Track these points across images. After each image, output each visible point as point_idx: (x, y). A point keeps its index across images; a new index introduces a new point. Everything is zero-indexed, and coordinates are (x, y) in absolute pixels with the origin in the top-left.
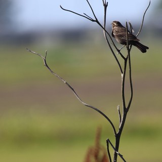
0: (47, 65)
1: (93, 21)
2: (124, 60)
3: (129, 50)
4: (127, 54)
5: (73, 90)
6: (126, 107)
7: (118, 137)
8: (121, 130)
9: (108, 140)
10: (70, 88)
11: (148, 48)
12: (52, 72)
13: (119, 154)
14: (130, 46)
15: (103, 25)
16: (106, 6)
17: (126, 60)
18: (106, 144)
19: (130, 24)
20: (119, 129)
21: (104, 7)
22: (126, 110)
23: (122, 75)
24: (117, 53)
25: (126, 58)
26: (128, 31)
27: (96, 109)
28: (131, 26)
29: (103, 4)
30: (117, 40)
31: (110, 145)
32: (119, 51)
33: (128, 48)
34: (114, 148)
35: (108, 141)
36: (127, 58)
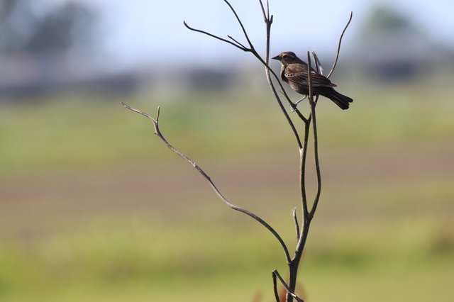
0: (160, 134)
1: (246, 50)
2: (303, 124)
3: (313, 105)
4: (310, 111)
5: (209, 179)
6: (309, 210)
7: (294, 266)
8: (299, 253)
9: (276, 271)
10: (203, 176)
11: (351, 101)
12: (170, 146)
13: (297, 298)
14: (315, 98)
15: (264, 58)
16: (269, 22)
17: (307, 123)
18: (272, 279)
19: (315, 55)
20: (296, 252)
21: (265, 25)
22: (308, 217)
23: (301, 151)
24: (290, 110)
25: (307, 118)
26: (311, 69)
27: (253, 216)
28: (316, 59)
29: (263, 19)
30: (292, 86)
31: (278, 280)
32: (294, 106)
33: (311, 100)
34: (286, 286)
35: (275, 275)
36: (310, 119)
